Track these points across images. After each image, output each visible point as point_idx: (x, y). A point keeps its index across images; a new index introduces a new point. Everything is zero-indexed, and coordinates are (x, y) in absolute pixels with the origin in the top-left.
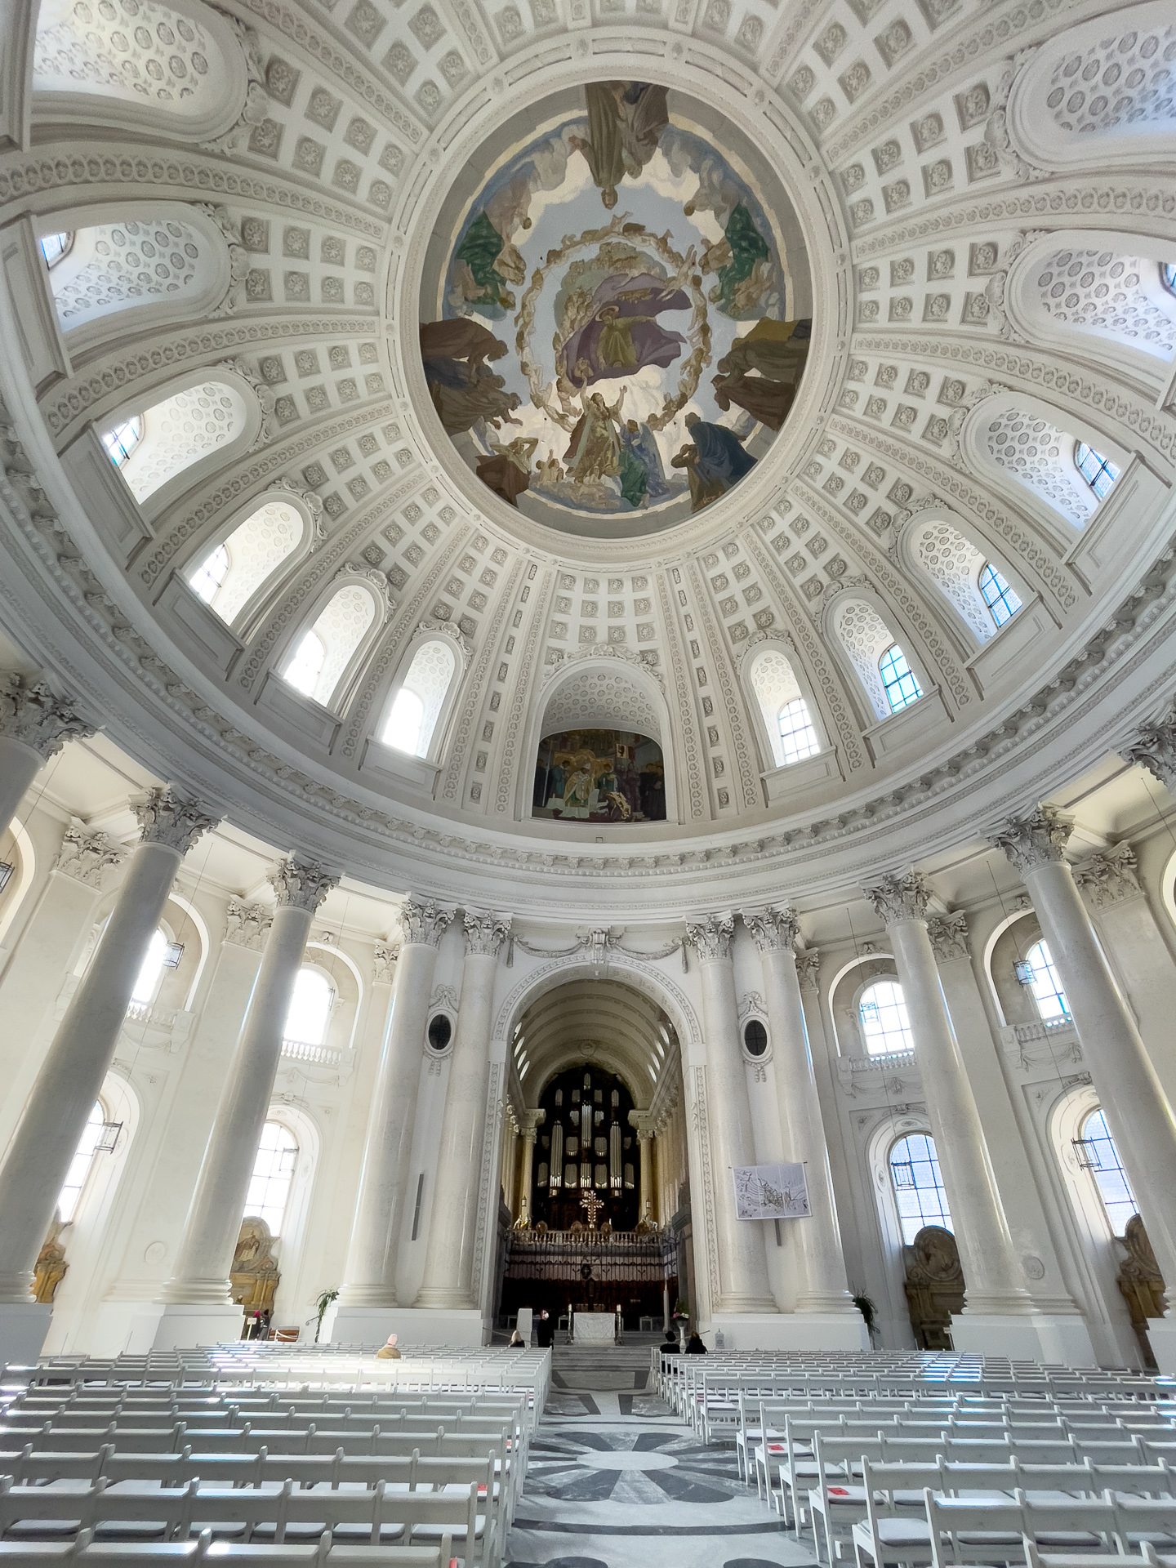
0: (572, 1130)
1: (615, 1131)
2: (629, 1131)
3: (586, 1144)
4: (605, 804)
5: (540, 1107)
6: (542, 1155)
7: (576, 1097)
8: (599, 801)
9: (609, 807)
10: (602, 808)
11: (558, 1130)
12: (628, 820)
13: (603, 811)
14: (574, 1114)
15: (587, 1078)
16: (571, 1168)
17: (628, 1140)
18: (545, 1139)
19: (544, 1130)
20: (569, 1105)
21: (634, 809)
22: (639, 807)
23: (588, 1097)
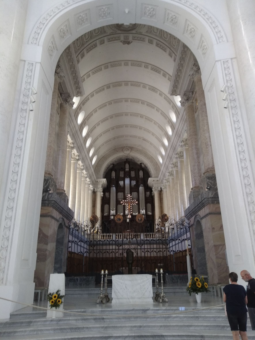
0: (120, 189)
1: (141, 189)
2: (148, 189)
5: (105, 178)
6: (105, 201)
7: (122, 174)
11: (113, 189)
14: (121, 183)
15: (127, 166)
16: (121, 207)
17: (148, 193)
19: (106, 190)
20: (118, 179)
23: (127, 175)
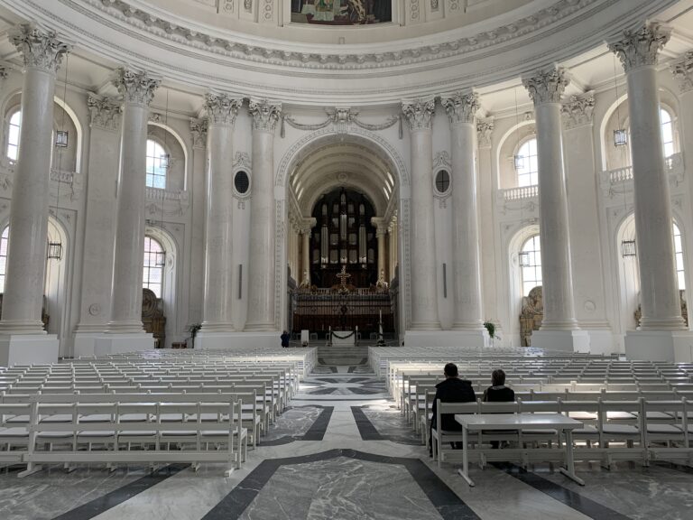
0: (334, 230)
1: (362, 230)
2: (371, 230)
3: (344, 237)
4: (345, 8)
5: (313, 216)
6: (315, 245)
7: (336, 208)
8: (342, 5)
9: (349, 10)
10: (343, 12)
11: (325, 230)
12: (363, 23)
13: (344, 14)
14: (335, 221)
15: (343, 198)
16: (335, 253)
17: (371, 235)
18: (317, 235)
19: (316, 230)
20: (331, 214)
21: (368, 13)
22: (371, 11)
23: (344, 209)
